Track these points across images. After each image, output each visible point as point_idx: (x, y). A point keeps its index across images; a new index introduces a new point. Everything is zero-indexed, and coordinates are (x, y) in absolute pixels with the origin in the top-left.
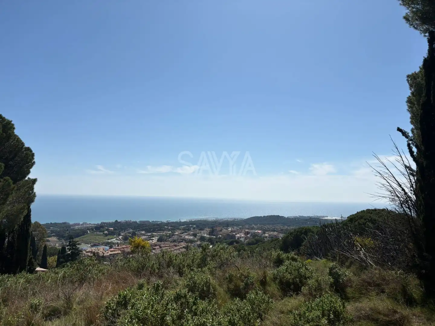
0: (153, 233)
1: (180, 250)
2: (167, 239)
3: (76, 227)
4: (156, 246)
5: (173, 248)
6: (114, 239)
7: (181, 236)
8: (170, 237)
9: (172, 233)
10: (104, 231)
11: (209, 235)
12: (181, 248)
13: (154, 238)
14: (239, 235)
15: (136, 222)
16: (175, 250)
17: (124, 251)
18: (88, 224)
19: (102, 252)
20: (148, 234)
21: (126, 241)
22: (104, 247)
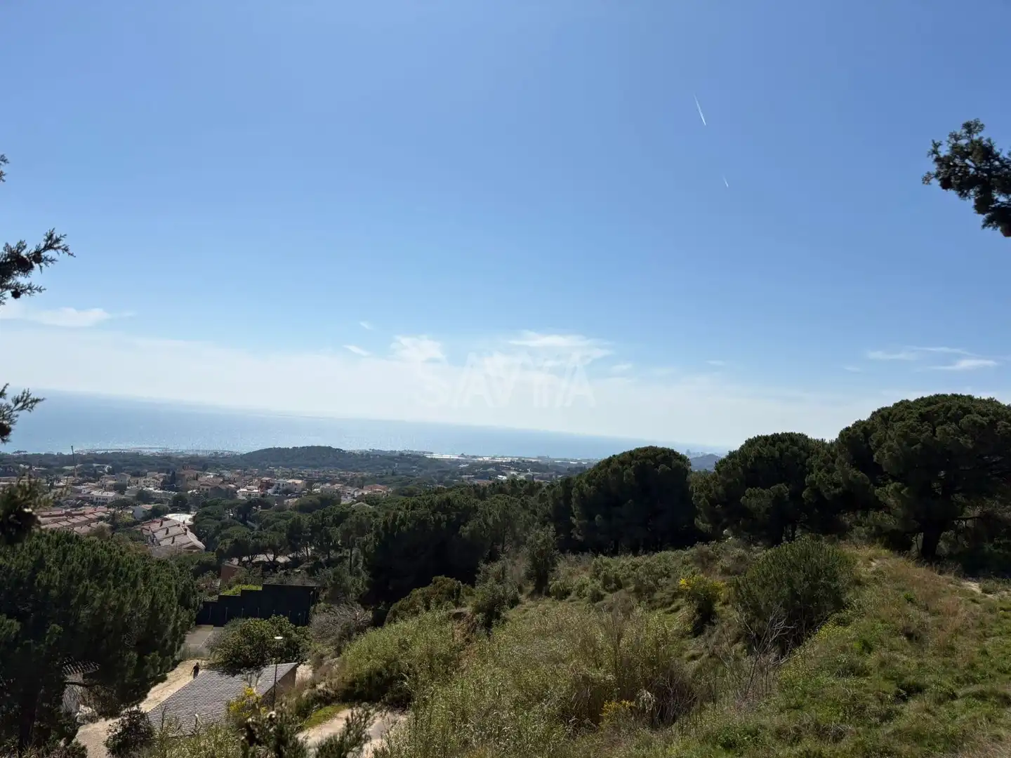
9: (47, 483)
11: (162, 488)
14: (245, 490)
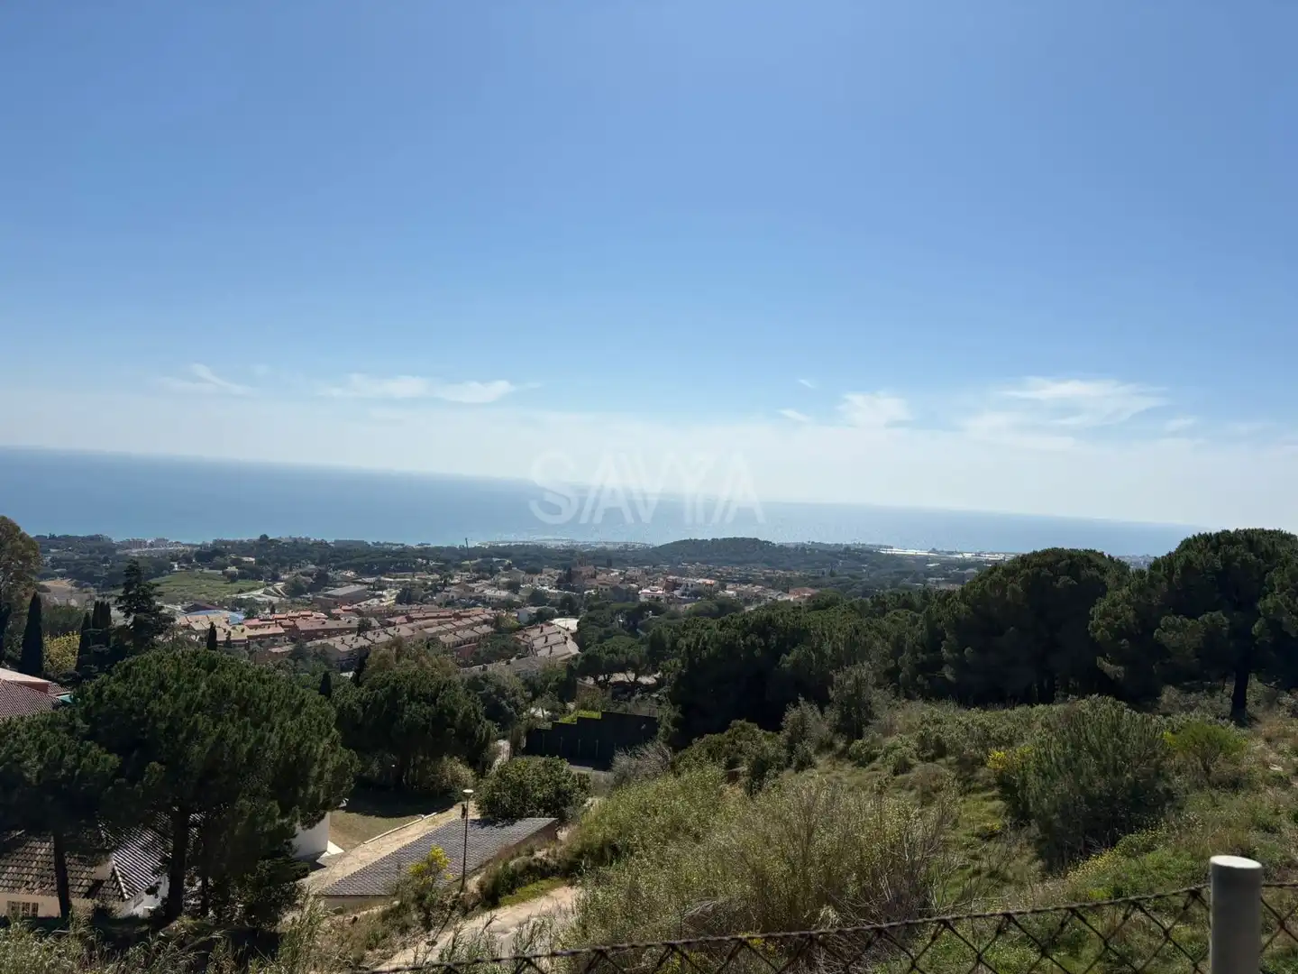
0: (382, 578)
1: (475, 628)
2: (426, 596)
4: (395, 614)
5: (450, 622)
6: (260, 592)
7: (472, 590)
8: (436, 591)
9: (441, 580)
10: (224, 567)
12: (477, 624)
13: (385, 593)
15: (323, 545)
16: (459, 628)
17: (295, 627)
18: (171, 545)
19: (225, 630)
20: (367, 580)
21: (298, 599)
22: (228, 614)
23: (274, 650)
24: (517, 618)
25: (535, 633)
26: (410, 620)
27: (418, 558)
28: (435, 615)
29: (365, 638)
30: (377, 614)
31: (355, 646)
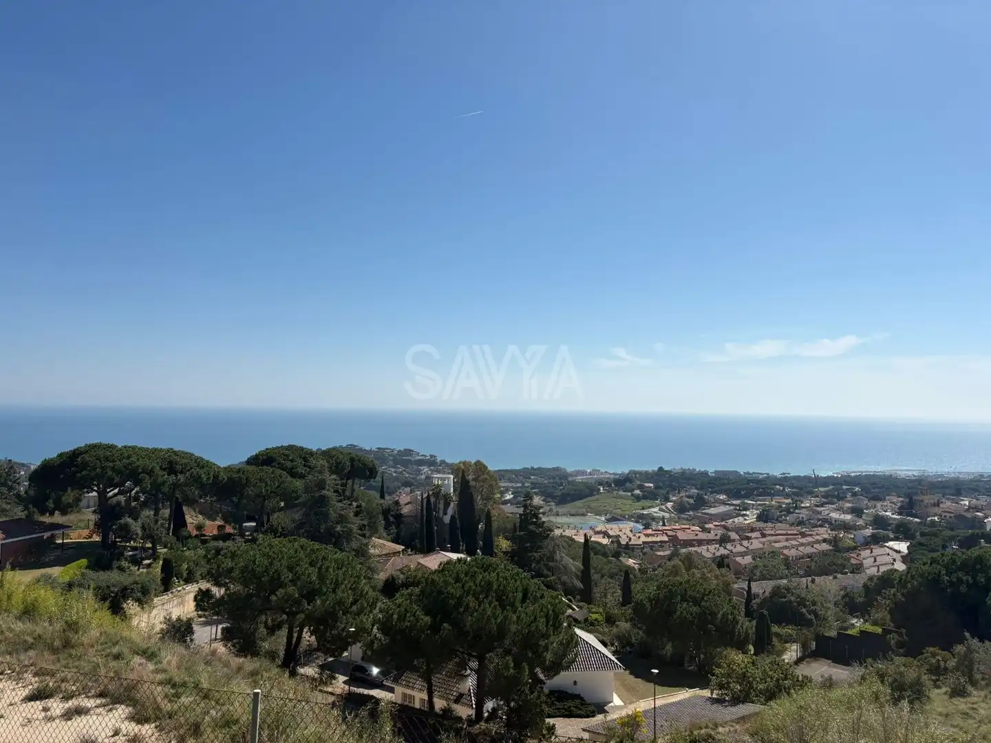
0: (746, 501)
1: (815, 546)
2: (781, 516)
3: (579, 479)
4: (753, 530)
5: (795, 539)
6: (656, 509)
7: (820, 513)
8: (789, 513)
9: (793, 504)
10: (632, 490)
11: (900, 514)
12: (818, 542)
13: (748, 513)
15: (705, 474)
16: (802, 544)
17: (675, 537)
18: (602, 473)
19: (627, 537)
20: (734, 502)
21: (683, 516)
22: (632, 524)
23: (659, 553)
24: (853, 538)
25: (865, 553)
26: (764, 536)
27: (776, 485)
28: (784, 532)
29: (725, 548)
30: (738, 530)
31: (718, 554)
